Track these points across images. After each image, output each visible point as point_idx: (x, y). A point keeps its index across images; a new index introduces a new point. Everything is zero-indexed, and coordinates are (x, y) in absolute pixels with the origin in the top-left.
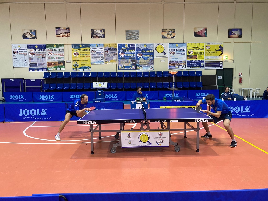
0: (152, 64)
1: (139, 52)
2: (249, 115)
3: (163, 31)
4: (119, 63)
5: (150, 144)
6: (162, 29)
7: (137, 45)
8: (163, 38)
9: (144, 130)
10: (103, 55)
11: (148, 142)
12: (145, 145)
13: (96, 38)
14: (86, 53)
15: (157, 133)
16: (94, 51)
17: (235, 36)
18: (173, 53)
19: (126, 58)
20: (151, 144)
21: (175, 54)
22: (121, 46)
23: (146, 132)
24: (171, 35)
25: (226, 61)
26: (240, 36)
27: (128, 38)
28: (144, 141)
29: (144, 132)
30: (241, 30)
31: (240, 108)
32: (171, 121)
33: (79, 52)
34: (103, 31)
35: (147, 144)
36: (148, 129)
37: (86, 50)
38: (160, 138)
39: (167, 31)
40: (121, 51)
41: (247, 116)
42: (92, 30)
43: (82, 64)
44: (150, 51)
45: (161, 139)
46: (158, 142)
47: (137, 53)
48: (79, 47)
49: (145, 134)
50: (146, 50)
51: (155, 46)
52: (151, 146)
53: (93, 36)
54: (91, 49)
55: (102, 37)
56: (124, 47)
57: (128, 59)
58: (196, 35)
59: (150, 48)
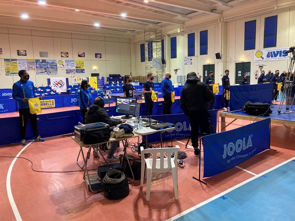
0: (56, 71)
1: (48, 64)
3: (61, 53)
4: (37, 71)
6: (61, 52)
7: (47, 60)
8: (61, 57)
10: (26, 66)
13: (20, 55)
14: (14, 65)
16: (20, 63)
17: (98, 57)
18: (68, 65)
19: (41, 67)
21: (69, 66)
22: (37, 61)
24: (66, 55)
25: (95, 70)
26: (101, 57)
27: (41, 56)
30: (101, 54)
33: (9, 64)
34: (25, 52)
37: (15, 63)
39: (64, 53)
40: (37, 63)
42: (18, 51)
43: (12, 71)
44: (55, 64)
47: (47, 65)
48: (9, 61)
50: (53, 63)
51: (57, 61)
53: (19, 54)
54: (18, 62)
55: (24, 55)
56: (39, 61)
57: (42, 68)
58: (79, 56)
59: (55, 62)
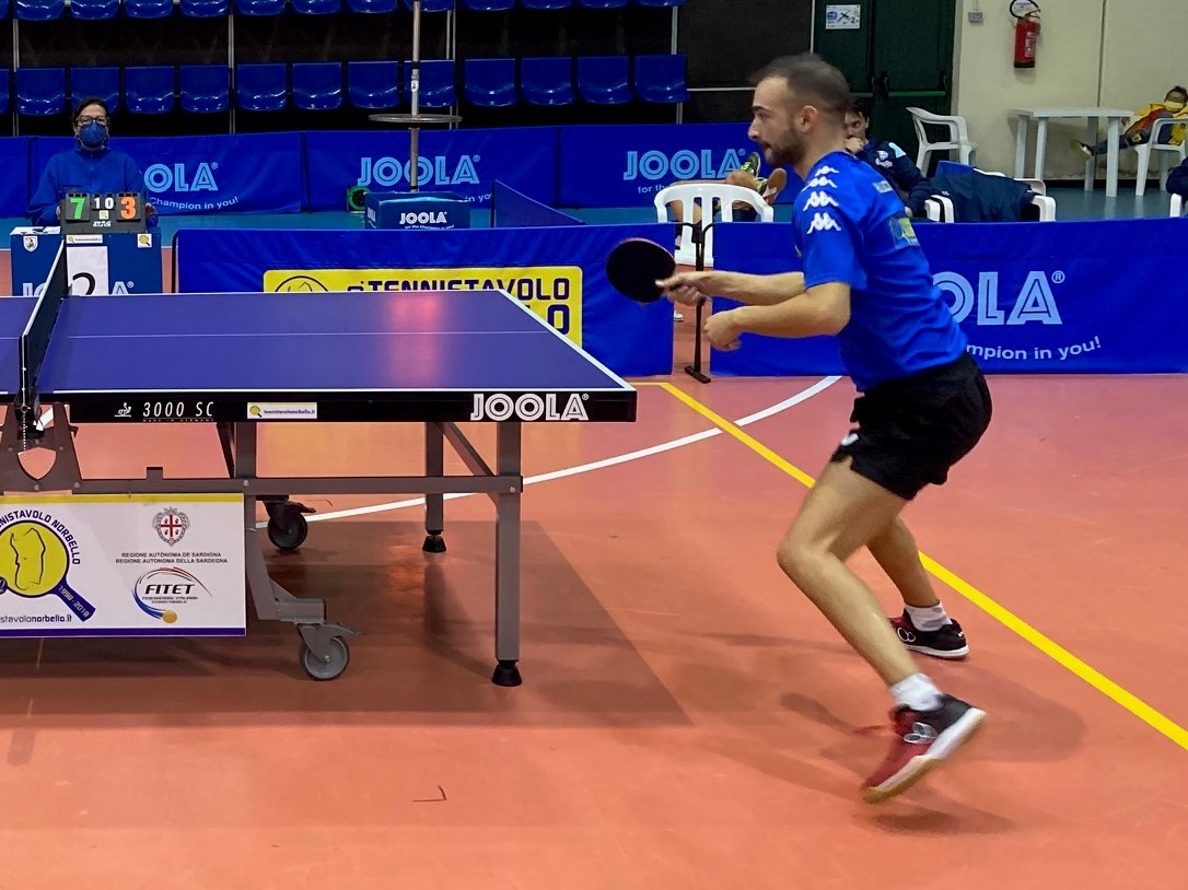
2: (1055, 351)
5: (83, 608)
9: (30, 484)
11: (61, 589)
12: (39, 619)
15: (142, 512)
20: (91, 610)
23: (45, 509)
28: (26, 579)
29: (22, 501)
31: (974, 283)
32: (254, 410)
35: (56, 605)
36: (67, 477)
38: (166, 557)
41: (1030, 356)
45: (180, 566)
46: (152, 593)
49: (35, 519)
52: (88, 624)
